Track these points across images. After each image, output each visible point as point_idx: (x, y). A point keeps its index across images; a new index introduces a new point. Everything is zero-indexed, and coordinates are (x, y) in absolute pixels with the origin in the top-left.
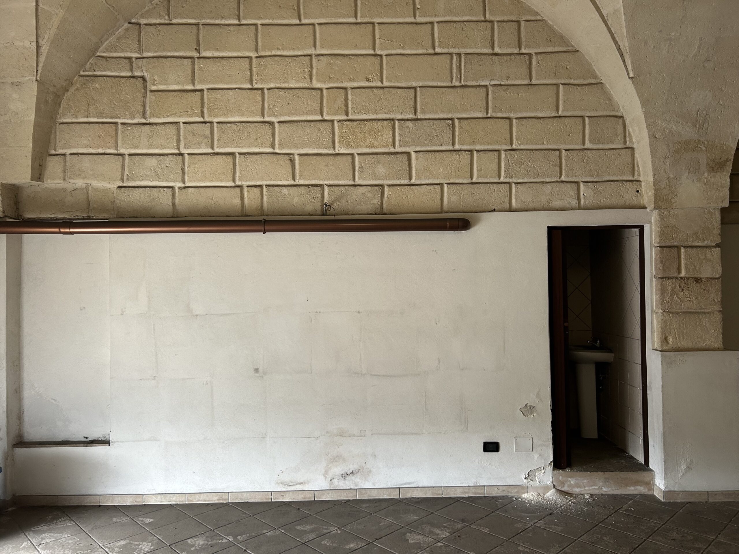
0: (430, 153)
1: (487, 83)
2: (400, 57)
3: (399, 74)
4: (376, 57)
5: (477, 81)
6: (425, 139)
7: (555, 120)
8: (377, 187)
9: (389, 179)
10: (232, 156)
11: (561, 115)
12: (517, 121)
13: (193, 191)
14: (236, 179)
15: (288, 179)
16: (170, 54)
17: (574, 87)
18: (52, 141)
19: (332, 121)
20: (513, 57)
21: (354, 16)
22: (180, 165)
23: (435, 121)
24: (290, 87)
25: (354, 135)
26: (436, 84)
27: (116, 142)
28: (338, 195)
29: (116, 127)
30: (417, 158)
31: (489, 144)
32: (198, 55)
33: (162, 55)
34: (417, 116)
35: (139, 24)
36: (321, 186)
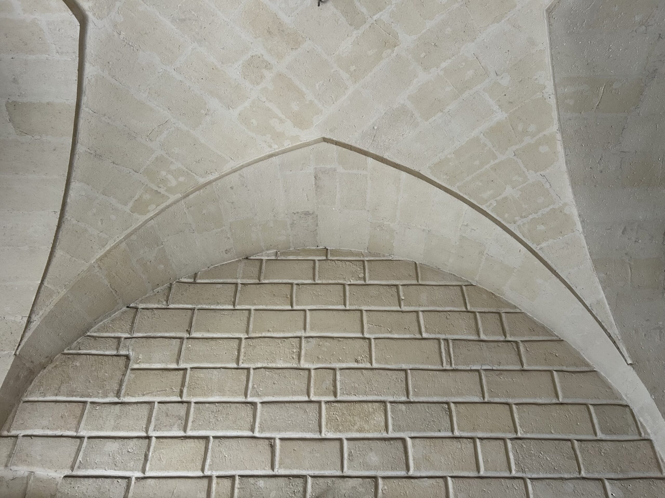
0: (428, 440)
1: (478, 367)
2: (388, 340)
3: (388, 357)
4: (364, 340)
5: (468, 365)
6: (420, 423)
7: (557, 407)
8: (369, 480)
9: (383, 470)
10: (205, 440)
11: (562, 402)
12: (517, 407)
13: (151, 483)
14: (205, 468)
15: (265, 468)
16: (160, 335)
17: (568, 374)
18: (9, 421)
19: (319, 402)
20: (500, 344)
21: (343, 304)
22: (144, 450)
23: (429, 405)
24: (276, 367)
25: (343, 418)
26: (427, 367)
27: (79, 423)
28: (323, 489)
29: (84, 406)
30: (414, 446)
31: (492, 431)
32: (188, 336)
33: (152, 336)
34: (410, 399)
35: (137, 308)
36: (304, 477)
